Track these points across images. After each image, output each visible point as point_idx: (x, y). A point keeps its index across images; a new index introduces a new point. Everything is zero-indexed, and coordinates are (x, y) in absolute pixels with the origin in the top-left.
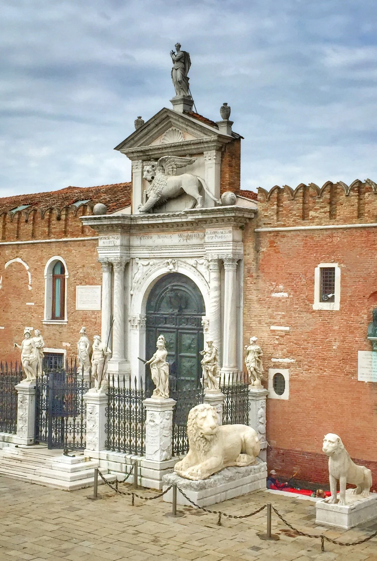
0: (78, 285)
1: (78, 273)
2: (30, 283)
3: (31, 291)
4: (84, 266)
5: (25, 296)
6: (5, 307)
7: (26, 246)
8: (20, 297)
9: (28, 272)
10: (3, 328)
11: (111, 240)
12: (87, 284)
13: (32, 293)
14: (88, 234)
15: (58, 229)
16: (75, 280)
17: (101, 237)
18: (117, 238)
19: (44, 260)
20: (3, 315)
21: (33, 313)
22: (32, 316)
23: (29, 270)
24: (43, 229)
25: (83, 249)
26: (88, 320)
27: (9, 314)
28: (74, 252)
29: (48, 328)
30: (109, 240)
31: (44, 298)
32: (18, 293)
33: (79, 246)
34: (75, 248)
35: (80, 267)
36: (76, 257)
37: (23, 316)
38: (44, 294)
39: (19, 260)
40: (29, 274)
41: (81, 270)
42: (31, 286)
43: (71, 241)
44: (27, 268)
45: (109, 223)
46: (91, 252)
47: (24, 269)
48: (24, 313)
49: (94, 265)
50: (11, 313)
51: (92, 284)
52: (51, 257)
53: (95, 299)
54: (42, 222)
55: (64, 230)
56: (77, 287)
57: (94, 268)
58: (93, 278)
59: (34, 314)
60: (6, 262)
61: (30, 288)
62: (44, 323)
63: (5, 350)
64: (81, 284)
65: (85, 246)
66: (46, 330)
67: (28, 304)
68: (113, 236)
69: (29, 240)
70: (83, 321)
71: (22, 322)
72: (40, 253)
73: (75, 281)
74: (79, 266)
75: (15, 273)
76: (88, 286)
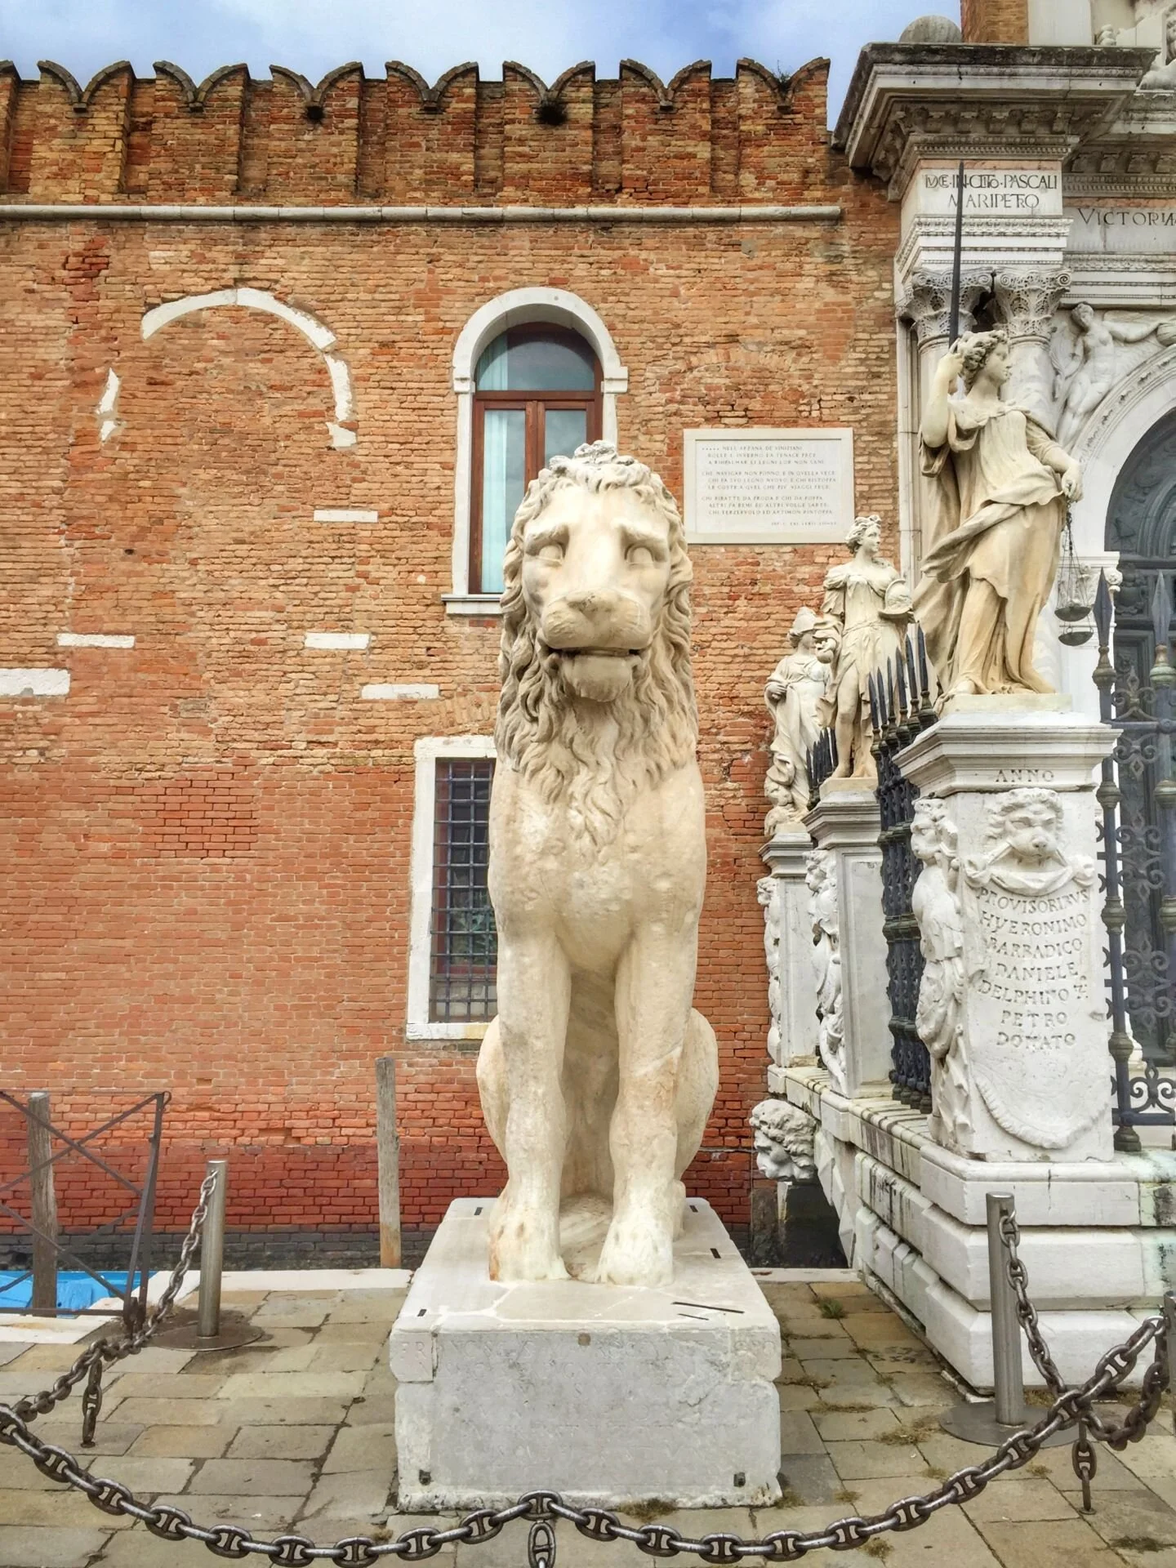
0: (697, 425)
1: (691, 369)
2: (342, 411)
3: (347, 453)
4: (733, 339)
5: (307, 476)
6: (143, 532)
7: (313, 232)
8: (266, 481)
9: (329, 360)
10: (128, 642)
11: (1001, 190)
12: (751, 418)
13: (356, 466)
14: (757, 195)
15: (548, 165)
16: (670, 401)
17: (939, 173)
18: (1045, 184)
19: (450, 307)
20: (129, 574)
21: (365, 561)
22: (364, 576)
23: (335, 351)
24: (437, 156)
25: (728, 264)
26: (767, 589)
27: (179, 569)
28: (663, 271)
29: (481, 638)
30: (988, 191)
31: (450, 484)
32: (248, 463)
33: (698, 244)
34: (666, 255)
35: (710, 345)
36: (675, 294)
37: (288, 578)
38: (451, 467)
39: (251, 298)
40: (338, 371)
41: (712, 357)
42: (351, 426)
43: (639, 221)
44: (320, 337)
45: (1058, 85)
46: (781, 275)
47: (295, 343)
48: (295, 564)
49: (802, 333)
50: (194, 563)
51: (791, 422)
52: (497, 291)
53: (814, 492)
54: (429, 127)
55: (586, 168)
56: (689, 434)
57: (802, 348)
58: (797, 395)
59: (374, 569)
60: (152, 306)
61: (342, 439)
62: (451, 609)
63: (142, 757)
64: (715, 419)
65: (736, 246)
66: (467, 647)
67: (320, 515)
68: (1018, 173)
69: (335, 203)
70: (735, 598)
71: (280, 610)
72: (420, 270)
73: (673, 407)
74: (704, 339)
75: (227, 361)
76: (757, 431)
